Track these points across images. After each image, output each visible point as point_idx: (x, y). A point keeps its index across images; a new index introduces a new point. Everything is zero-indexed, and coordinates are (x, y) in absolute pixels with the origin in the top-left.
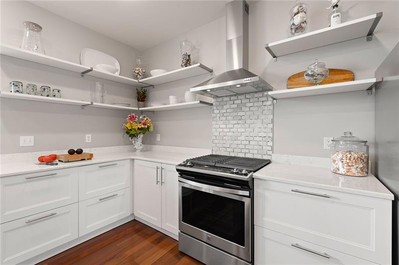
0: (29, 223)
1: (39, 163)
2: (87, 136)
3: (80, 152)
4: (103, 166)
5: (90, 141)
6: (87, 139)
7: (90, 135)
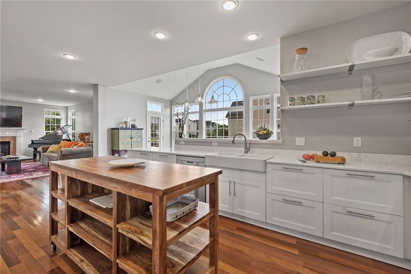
0: (286, 201)
1: (303, 159)
2: (355, 139)
3: (333, 155)
4: (352, 174)
5: (360, 145)
6: (355, 142)
7: (360, 139)
